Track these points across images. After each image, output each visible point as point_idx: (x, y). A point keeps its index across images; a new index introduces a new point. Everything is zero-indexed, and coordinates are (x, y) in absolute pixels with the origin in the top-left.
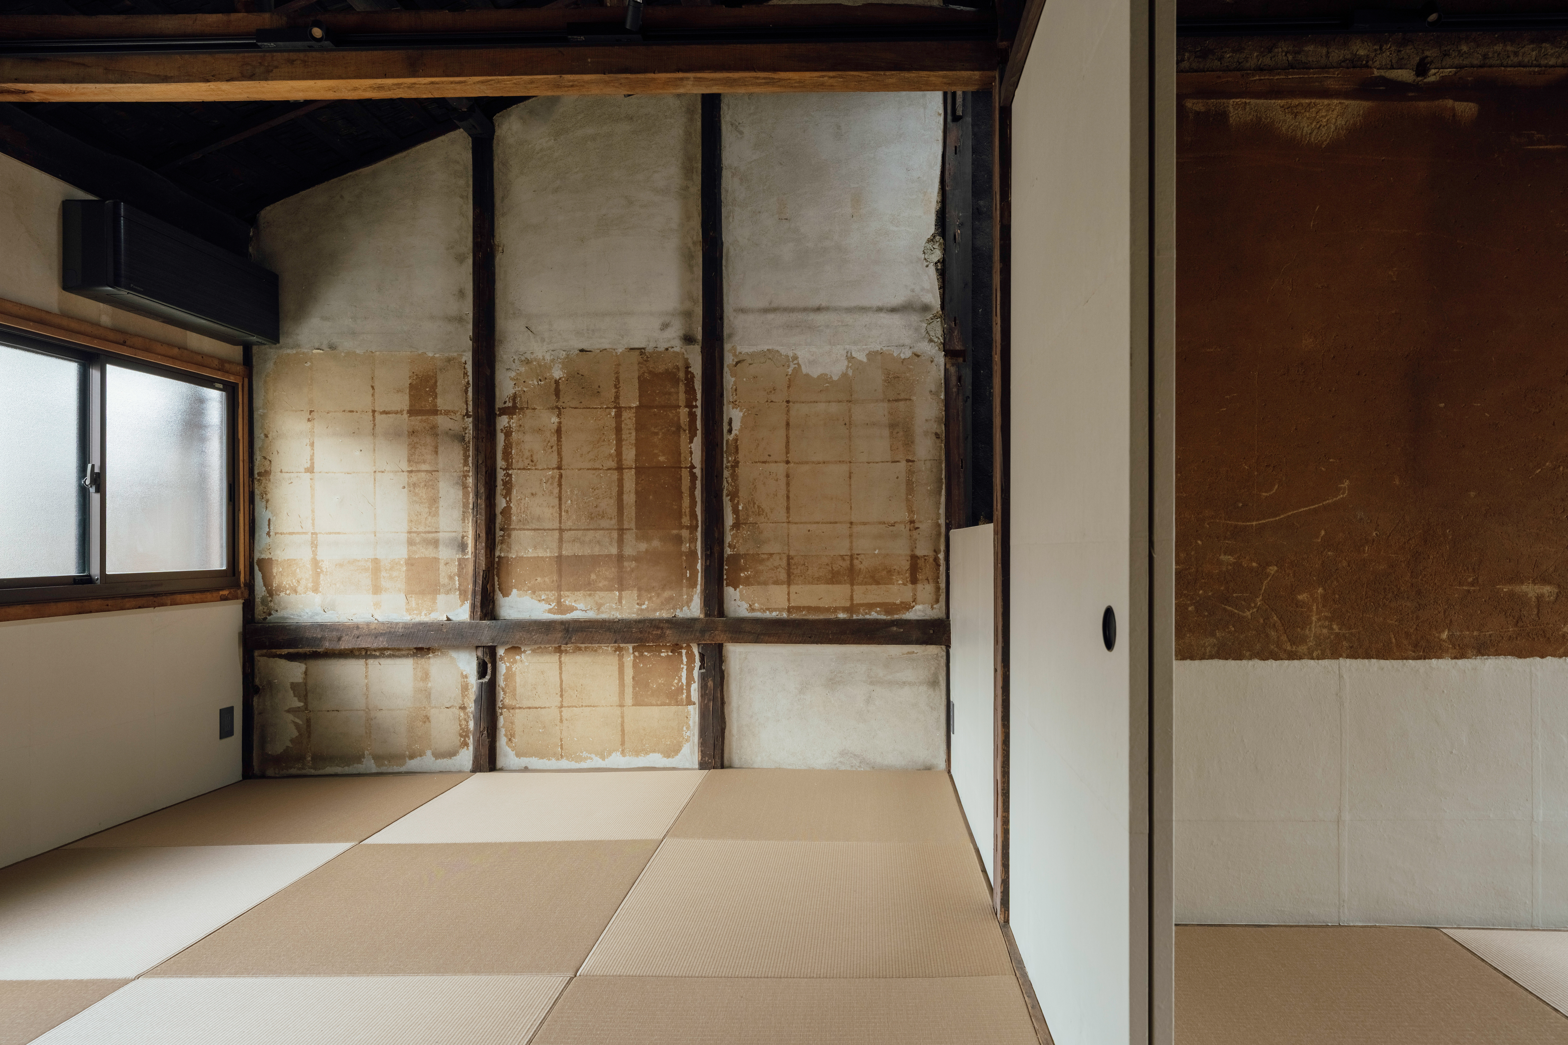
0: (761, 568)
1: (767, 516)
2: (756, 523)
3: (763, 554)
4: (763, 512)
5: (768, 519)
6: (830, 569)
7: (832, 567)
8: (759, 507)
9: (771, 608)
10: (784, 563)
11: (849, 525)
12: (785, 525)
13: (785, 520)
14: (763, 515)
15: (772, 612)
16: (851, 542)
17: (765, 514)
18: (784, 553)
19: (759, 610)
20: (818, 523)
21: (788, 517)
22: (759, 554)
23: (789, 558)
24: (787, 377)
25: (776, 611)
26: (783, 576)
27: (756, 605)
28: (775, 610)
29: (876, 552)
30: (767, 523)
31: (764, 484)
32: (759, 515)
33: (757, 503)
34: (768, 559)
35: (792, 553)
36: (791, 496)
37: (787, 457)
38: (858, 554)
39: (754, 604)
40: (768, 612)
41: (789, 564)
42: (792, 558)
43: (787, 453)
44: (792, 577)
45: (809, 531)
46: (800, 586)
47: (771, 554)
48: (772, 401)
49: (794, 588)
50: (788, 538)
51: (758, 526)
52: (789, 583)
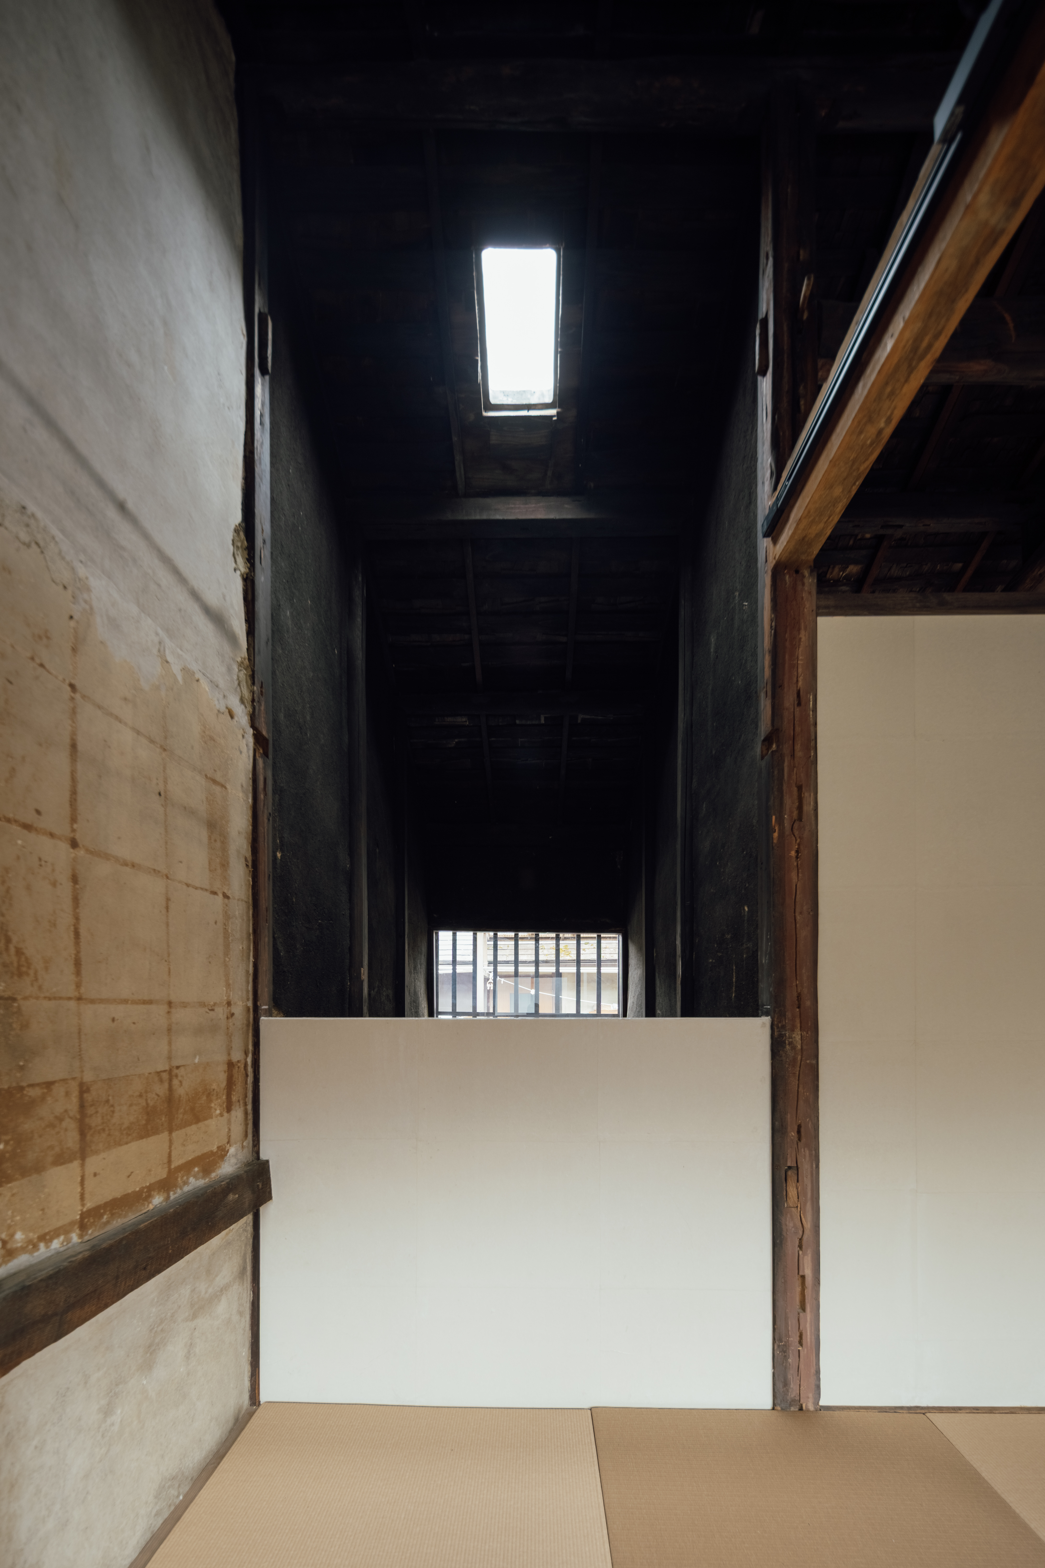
0: (28, 1125)
1: (36, 980)
2: (14, 1000)
3: (32, 1086)
4: (29, 968)
5: (40, 988)
6: (144, 1104)
7: (146, 1100)
8: (19, 952)
9: (46, 1234)
10: (73, 1105)
11: (165, 1008)
12: (72, 1004)
13: (71, 992)
14: (28, 974)
15: (51, 1240)
16: (170, 1043)
17: (32, 972)
18: (74, 1079)
19: (23, 1249)
20: (125, 1001)
21: (78, 986)
22: (22, 1089)
23: (84, 1089)
24: (72, 624)
25: (58, 1236)
26: (72, 1139)
27: (19, 1236)
28: (56, 1233)
29: (197, 1061)
30: (37, 998)
31: (28, 888)
32: (20, 975)
33: (15, 939)
34: (43, 1098)
35: (88, 1077)
36: (83, 931)
37: (73, 831)
38: (178, 1067)
39: (12, 1235)
40: (42, 1245)
41: (82, 1106)
42: (88, 1090)
43: (74, 819)
44: (88, 1138)
45: (113, 1020)
46: (102, 1155)
47: (49, 1085)
48: (42, 665)
49: (93, 1163)
50: (80, 1038)
51: (19, 1008)
52: (83, 1154)
